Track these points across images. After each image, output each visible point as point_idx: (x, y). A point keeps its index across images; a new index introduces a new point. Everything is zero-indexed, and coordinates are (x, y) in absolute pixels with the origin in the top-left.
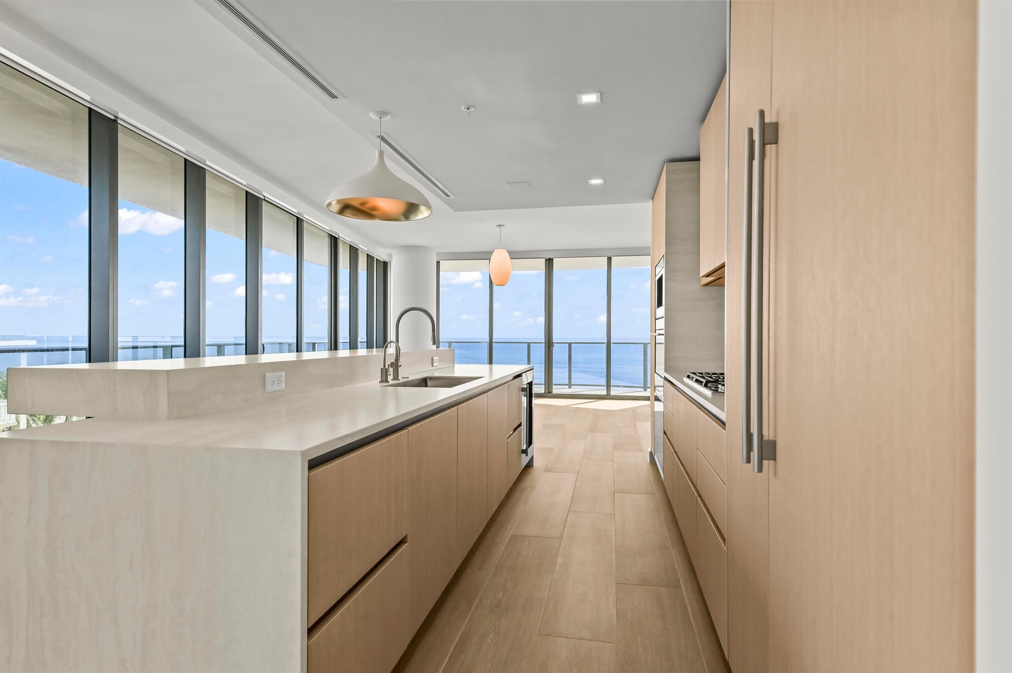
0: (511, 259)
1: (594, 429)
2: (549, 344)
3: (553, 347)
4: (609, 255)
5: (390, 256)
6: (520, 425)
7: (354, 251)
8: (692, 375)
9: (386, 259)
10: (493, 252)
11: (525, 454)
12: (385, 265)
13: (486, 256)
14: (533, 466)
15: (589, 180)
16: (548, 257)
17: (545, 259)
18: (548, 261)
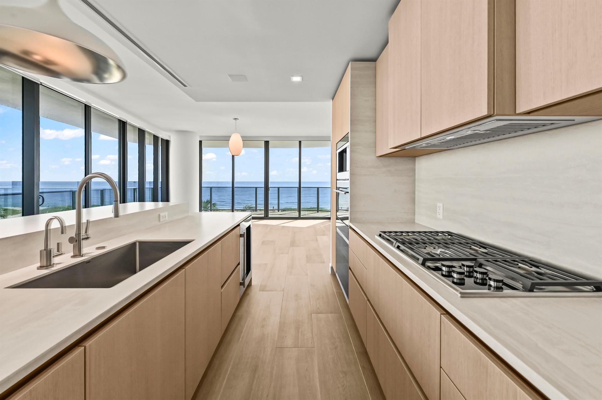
0: (243, 140)
1: (293, 244)
2: (267, 188)
3: (269, 191)
4: (300, 140)
5: (170, 137)
6: (239, 264)
7: (141, 133)
8: (383, 234)
9: (168, 139)
10: (231, 136)
11: (243, 286)
12: (167, 143)
13: (227, 139)
14: (251, 285)
15: (292, 77)
16: (266, 140)
17: (265, 141)
18: (266, 142)
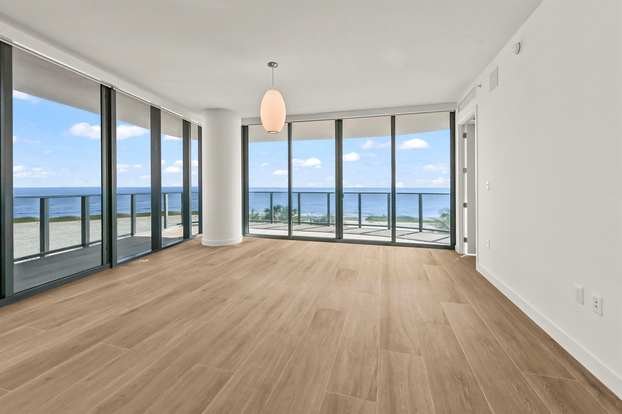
2: (340, 194)
3: (343, 195)
4: (393, 114)
16: (337, 118)
17: (335, 120)
18: (337, 121)
